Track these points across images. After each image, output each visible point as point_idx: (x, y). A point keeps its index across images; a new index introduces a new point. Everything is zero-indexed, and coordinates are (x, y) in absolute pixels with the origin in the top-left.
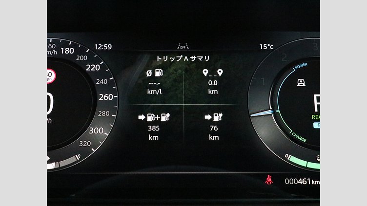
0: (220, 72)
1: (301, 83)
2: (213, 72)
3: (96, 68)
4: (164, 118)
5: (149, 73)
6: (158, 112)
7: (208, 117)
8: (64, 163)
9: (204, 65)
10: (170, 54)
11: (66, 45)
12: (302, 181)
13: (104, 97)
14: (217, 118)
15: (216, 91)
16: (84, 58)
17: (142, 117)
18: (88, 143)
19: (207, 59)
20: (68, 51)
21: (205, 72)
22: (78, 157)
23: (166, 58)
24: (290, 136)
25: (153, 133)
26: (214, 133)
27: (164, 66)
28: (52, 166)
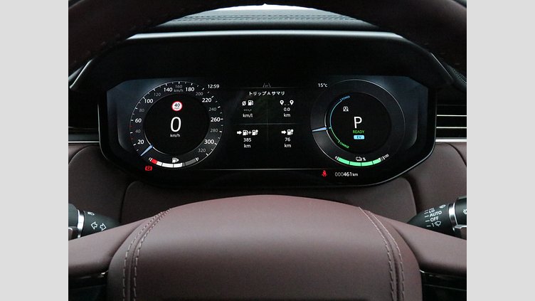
0: (292, 102)
1: (346, 109)
2: (287, 102)
3: (209, 100)
4: (255, 133)
5: (244, 103)
6: (250, 129)
7: (284, 132)
8: (188, 163)
9: (281, 97)
10: (258, 91)
11: (189, 86)
12: (346, 174)
13: (215, 119)
14: (290, 132)
15: (289, 115)
16: (201, 94)
17: (239, 133)
18: (204, 150)
19: (283, 93)
20: (190, 89)
21: (282, 102)
22: (197, 159)
23: (255, 94)
24: (339, 145)
25: (247, 143)
26: (287, 143)
27: (253, 98)
28: (180, 165)
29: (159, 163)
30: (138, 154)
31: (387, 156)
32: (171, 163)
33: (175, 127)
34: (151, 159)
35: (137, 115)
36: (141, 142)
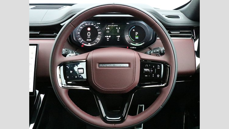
0: (119, 28)
1: (134, 30)
2: (118, 28)
3: (97, 27)
4: (110, 36)
5: (107, 28)
6: (108, 36)
7: (117, 36)
8: (93, 45)
10: (111, 25)
11: (92, 23)
12: (133, 48)
13: (99, 33)
14: (119, 36)
16: (95, 26)
17: (106, 36)
18: (97, 41)
19: (117, 26)
20: (92, 24)
21: (117, 28)
22: (95, 43)
23: (110, 26)
24: (131, 40)
25: (108, 39)
26: (118, 39)
27: (109, 27)
28: (91, 45)
29: (85, 45)
30: (79, 42)
31: (144, 43)
32: (88, 44)
33: (89, 35)
34: (83, 44)
35: (78, 31)
36: (80, 39)
